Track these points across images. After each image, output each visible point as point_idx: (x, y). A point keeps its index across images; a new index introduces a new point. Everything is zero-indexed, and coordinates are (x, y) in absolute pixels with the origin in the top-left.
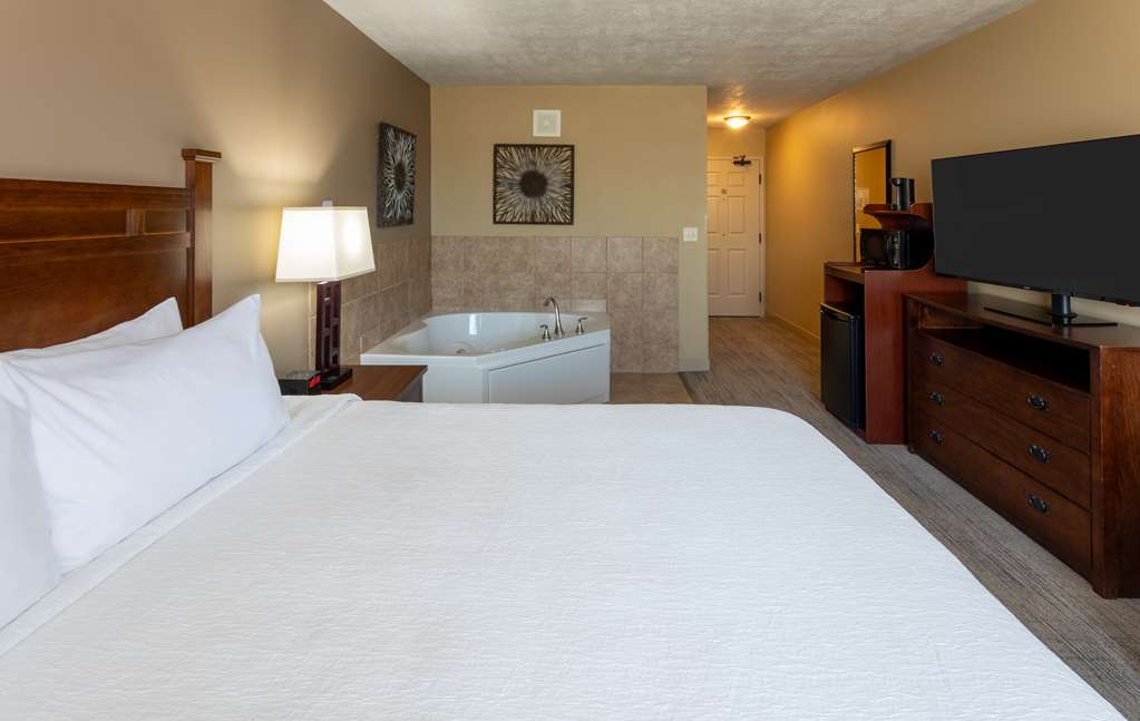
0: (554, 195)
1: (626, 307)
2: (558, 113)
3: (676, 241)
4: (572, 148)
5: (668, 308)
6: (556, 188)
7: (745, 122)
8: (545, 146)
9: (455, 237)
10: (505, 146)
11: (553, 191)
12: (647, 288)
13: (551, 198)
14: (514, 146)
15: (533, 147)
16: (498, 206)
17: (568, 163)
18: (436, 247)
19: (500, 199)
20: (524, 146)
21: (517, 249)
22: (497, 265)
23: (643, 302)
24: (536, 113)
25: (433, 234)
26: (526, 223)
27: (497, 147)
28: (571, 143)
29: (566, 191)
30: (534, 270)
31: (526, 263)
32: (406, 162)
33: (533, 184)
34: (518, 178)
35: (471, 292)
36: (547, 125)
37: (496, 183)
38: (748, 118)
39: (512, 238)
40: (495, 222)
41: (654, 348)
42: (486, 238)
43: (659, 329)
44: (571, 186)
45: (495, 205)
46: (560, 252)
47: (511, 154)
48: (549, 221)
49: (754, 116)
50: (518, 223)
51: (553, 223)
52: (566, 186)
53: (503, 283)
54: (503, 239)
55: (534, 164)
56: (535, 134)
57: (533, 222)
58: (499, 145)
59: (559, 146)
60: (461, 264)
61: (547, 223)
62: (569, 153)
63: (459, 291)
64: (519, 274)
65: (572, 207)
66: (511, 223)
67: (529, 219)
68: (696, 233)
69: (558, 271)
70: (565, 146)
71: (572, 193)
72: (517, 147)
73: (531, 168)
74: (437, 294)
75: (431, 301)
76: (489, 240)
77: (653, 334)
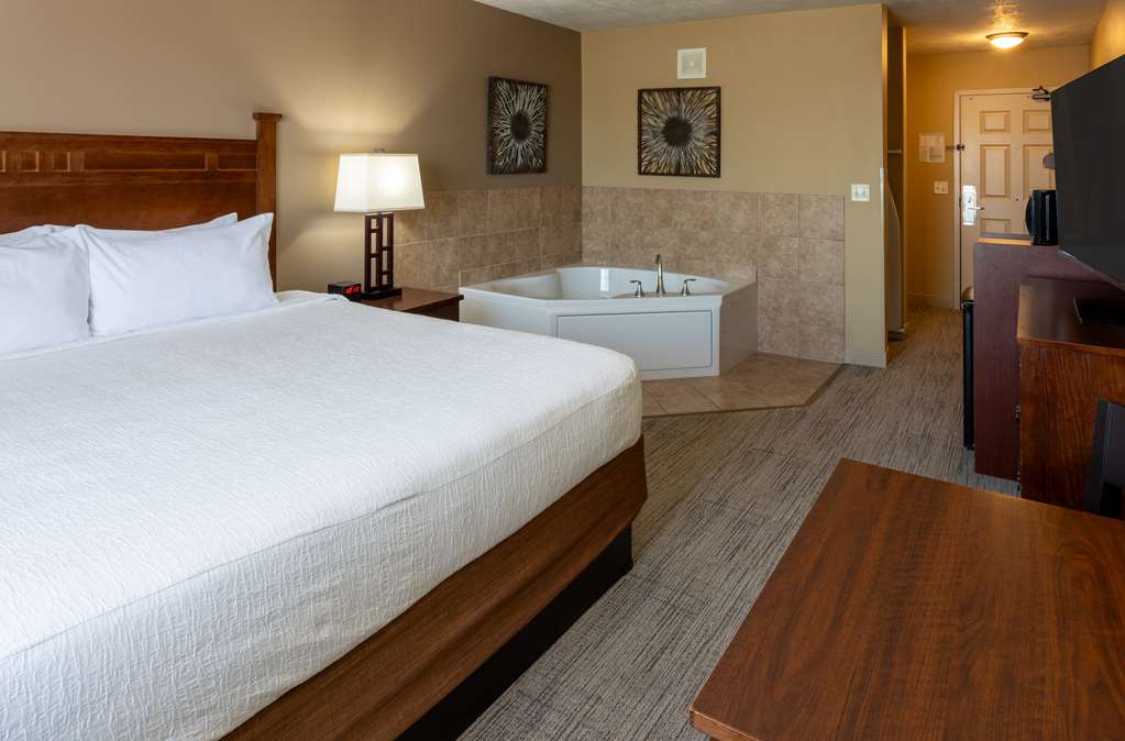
0: (699, 144)
1: (779, 277)
2: (703, 51)
3: (844, 199)
4: (718, 90)
5: (830, 283)
6: (701, 135)
7: (1019, 41)
8: (689, 89)
9: (603, 188)
10: (650, 92)
11: (698, 140)
12: (804, 256)
13: (696, 147)
14: (658, 90)
15: (679, 91)
16: (643, 156)
17: (713, 108)
18: (586, 197)
19: (646, 148)
20: (667, 90)
21: (661, 202)
22: (642, 218)
23: (799, 272)
24: (681, 53)
25: (584, 183)
26: (669, 174)
27: (641, 92)
28: (717, 85)
29: (712, 139)
30: (678, 226)
31: (670, 219)
32: (530, 111)
33: (677, 132)
34: (662, 125)
35: (618, 246)
36: (691, 66)
37: (640, 132)
38: (1024, 35)
39: (657, 191)
40: (640, 173)
41: (814, 329)
42: (632, 190)
43: (819, 308)
44: (718, 134)
45: (640, 154)
46: (706, 207)
47: (654, 99)
48: (694, 172)
49: (1032, 32)
50: (663, 174)
51: (698, 175)
52: (712, 133)
53: (647, 239)
54: (648, 192)
55: (678, 109)
56: (680, 76)
57: (678, 173)
58: (643, 90)
59: (703, 89)
60: (609, 216)
61: (692, 175)
62: (714, 96)
63: (607, 245)
64: (663, 230)
65: (718, 157)
66: (655, 174)
67: (673, 171)
68: (867, 191)
69: (702, 229)
70: (709, 88)
71: (719, 142)
72: (660, 91)
73: (676, 114)
74: (588, 246)
75: (581, 252)
76: (636, 192)
77: (811, 313)
